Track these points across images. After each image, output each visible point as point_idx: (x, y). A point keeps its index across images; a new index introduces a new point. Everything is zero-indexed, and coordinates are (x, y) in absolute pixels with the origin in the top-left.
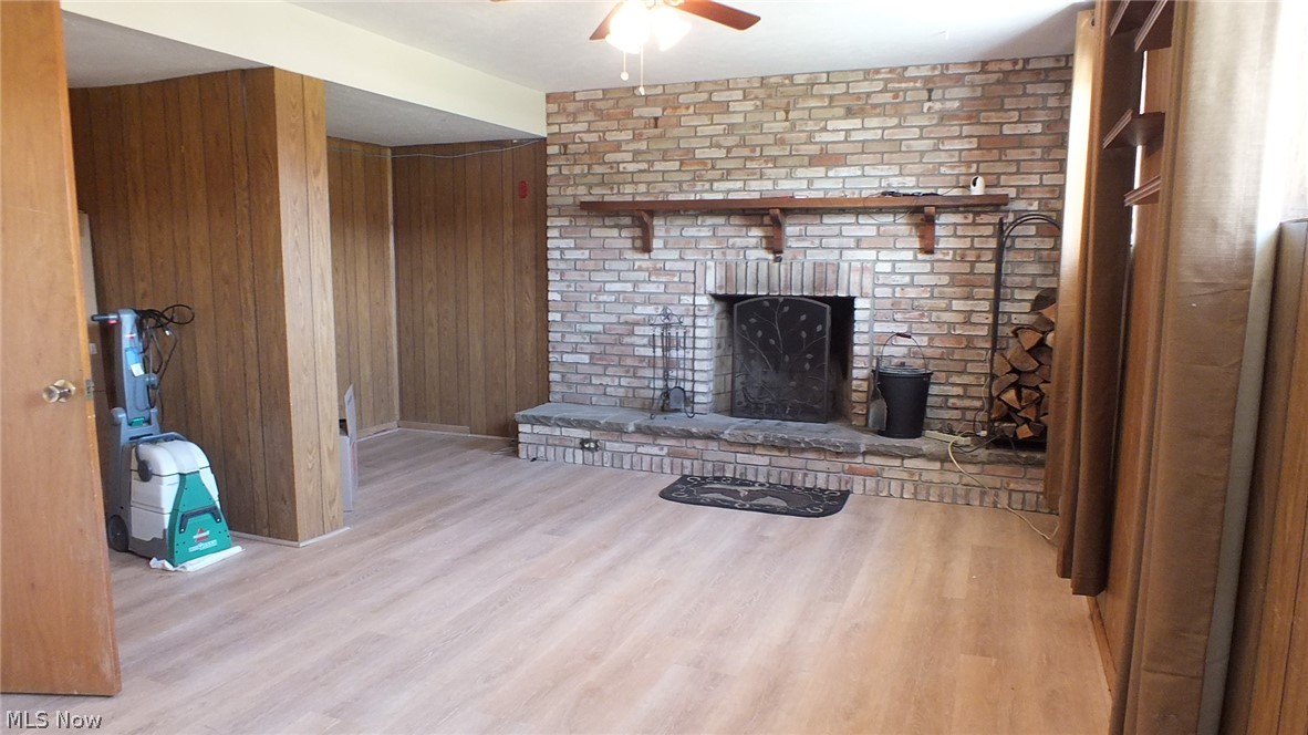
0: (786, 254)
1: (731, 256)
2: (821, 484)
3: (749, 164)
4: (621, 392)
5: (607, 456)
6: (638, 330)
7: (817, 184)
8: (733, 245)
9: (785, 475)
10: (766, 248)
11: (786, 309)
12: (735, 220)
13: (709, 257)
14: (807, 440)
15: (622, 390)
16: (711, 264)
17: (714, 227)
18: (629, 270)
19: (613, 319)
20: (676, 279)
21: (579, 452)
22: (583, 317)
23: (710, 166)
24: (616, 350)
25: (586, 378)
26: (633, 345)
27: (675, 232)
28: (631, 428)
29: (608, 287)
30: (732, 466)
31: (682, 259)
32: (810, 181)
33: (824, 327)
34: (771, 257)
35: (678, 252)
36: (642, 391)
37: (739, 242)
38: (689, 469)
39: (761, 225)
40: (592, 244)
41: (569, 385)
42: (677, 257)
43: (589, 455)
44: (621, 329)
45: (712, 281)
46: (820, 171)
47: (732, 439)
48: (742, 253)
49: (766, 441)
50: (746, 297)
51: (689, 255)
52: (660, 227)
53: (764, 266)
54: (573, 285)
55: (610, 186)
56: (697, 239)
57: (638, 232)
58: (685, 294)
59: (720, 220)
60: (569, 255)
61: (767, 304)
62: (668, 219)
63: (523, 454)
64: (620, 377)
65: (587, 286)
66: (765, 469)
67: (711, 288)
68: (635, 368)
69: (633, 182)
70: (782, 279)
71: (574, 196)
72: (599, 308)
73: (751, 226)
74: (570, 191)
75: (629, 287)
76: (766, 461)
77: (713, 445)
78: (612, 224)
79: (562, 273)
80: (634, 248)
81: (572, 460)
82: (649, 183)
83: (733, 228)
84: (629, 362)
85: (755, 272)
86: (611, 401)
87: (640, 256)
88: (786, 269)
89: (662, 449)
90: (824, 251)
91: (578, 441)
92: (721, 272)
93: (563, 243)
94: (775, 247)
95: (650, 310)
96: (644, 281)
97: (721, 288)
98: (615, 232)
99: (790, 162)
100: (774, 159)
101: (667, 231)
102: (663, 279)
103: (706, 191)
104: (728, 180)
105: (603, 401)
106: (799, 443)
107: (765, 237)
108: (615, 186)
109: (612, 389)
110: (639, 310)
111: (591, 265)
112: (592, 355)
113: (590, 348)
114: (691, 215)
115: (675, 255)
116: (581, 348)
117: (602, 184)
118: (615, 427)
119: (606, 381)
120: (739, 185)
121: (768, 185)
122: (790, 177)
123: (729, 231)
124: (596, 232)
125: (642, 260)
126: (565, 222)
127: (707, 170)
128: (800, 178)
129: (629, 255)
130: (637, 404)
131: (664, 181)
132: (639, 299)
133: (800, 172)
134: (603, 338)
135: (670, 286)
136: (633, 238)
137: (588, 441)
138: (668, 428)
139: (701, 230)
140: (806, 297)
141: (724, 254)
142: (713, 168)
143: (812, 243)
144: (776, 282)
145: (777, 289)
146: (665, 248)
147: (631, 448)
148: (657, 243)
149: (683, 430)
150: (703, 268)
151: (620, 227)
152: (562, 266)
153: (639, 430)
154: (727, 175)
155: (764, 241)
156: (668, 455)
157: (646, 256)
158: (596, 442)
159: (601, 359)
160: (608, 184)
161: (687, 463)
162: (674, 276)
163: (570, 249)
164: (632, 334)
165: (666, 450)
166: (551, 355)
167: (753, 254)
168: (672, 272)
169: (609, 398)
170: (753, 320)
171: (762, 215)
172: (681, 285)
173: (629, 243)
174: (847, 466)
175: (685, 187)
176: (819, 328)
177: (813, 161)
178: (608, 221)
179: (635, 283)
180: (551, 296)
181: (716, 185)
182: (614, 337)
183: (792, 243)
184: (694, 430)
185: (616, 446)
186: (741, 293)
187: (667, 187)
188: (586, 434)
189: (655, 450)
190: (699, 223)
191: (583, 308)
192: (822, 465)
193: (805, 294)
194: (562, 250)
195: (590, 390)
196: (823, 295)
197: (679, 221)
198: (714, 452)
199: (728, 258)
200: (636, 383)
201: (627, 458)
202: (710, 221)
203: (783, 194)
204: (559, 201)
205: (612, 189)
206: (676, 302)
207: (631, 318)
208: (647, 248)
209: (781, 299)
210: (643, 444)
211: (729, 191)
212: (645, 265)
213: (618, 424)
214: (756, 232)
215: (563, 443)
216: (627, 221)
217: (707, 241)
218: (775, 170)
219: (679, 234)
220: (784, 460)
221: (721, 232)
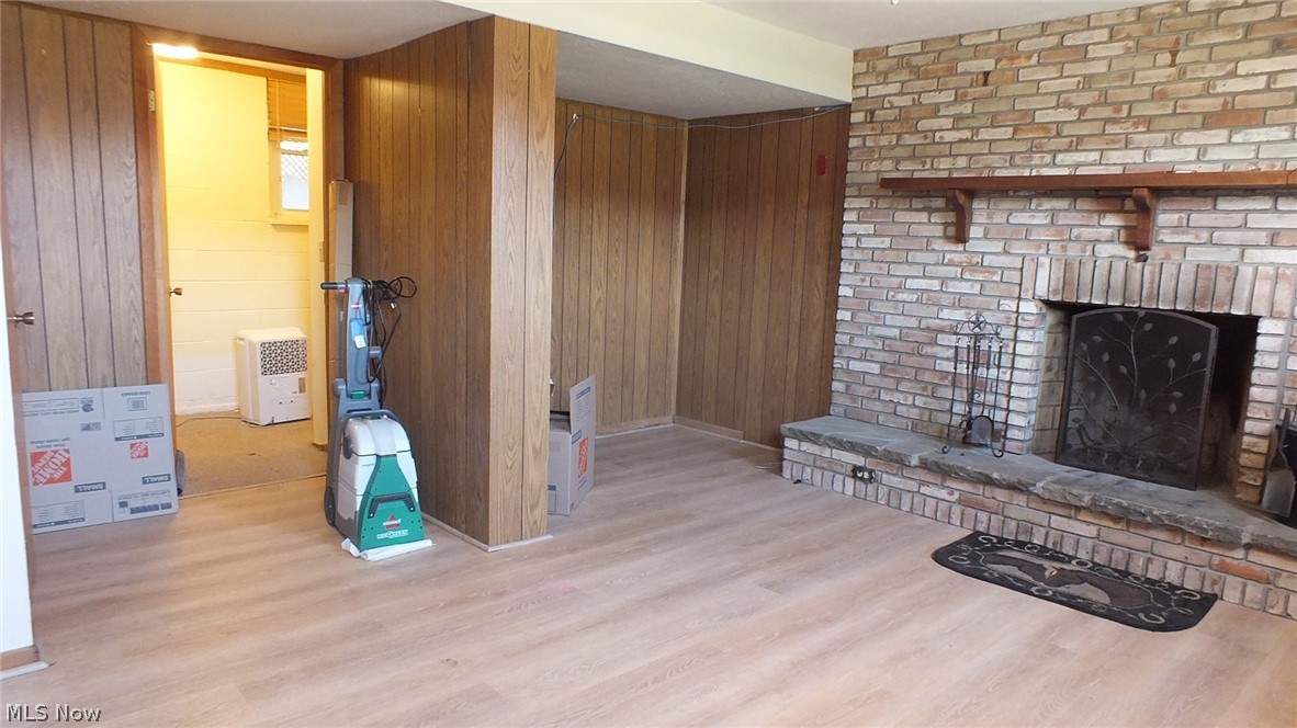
0: (1155, 252)
1: (1073, 251)
2: (1172, 576)
3: (1110, 129)
4: (914, 413)
5: (883, 491)
6: (943, 339)
7: (1212, 154)
8: (1078, 236)
9: (1118, 555)
10: (1127, 243)
11: (1148, 327)
12: (1083, 204)
13: (1043, 251)
14: (1156, 513)
15: (917, 411)
16: (1045, 260)
17: (1053, 213)
18: (937, 264)
19: (913, 323)
20: (997, 278)
21: (850, 482)
22: (877, 318)
23: (1054, 133)
24: (913, 361)
25: (874, 392)
26: (935, 357)
27: (999, 218)
28: (914, 461)
29: (911, 283)
30: (1043, 531)
31: (1006, 252)
32: (1202, 150)
33: (1204, 357)
34: (1132, 254)
35: (1002, 243)
36: (939, 415)
37: (1087, 233)
38: (985, 525)
39: (1121, 211)
40: (895, 230)
41: (854, 398)
42: (1000, 249)
43: (861, 486)
44: (922, 336)
45: (1044, 282)
46: (1220, 135)
47: (1047, 496)
48: (1090, 248)
49: (1096, 506)
50: (1090, 307)
51: (1017, 248)
52: (980, 211)
53: (1119, 267)
54: (868, 279)
55: (922, 159)
56: (1029, 228)
57: (951, 217)
58: (1006, 298)
59: (1062, 204)
60: (866, 243)
61: (1120, 318)
62: (992, 201)
63: (786, 473)
64: (915, 394)
65: (885, 282)
66: (1090, 543)
67: (1042, 291)
68: (936, 385)
69: (950, 155)
70: (1146, 286)
71: (878, 172)
72: (896, 308)
73: (1106, 212)
74: (873, 166)
75: (935, 285)
76: (1093, 531)
77: (1021, 499)
78: (921, 206)
79: (857, 264)
80: (946, 237)
81: (841, 490)
82: (970, 156)
83: (1079, 215)
84: (927, 377)
85: (1106, 273)
86: (902, 423)
87: (952, 247)
88: (1152, 273)
89: (951, 494)
90: (1215, 249)
91: (849, 468)
92: (1058, 272)
93: (860, 229)
94: (1139, 241)
95: (960, 315)
96: (955, 279)
97: (1056, 292)
98: (923, 217)
99: (1173, 123)
100: (1148, 122)
101: (990, 217)
102: (980, 277)
103: (1047, 165)
104: (1077, 150)
105: (892, 422)
106: (1143, 515)
107: (1124, 227)
108: (928, 160)
109: (904, 408)
110: (945, 314)
111: (891, 256)
112: (883, 364)
113: (882, 356)
114: (1027, 197)
115: (998, 247)
116: (872, 356)
117: (913, 157)
118: (895, 457)
119: (897, 397)
120: (1094, 156)
121: (1135, 157)
122: (1170, 144)
123: (1073, 218)
124: (901, 216)
125: (954, 252)
126: (864, 203)
127: (1050, 138)
128: (1186, 146)
129: (939, 245)
130: (933, 430)
131: (990, 153)
132: (946, 300)
133: (1187, 138)
134: (898, 345)
135: (988, 286)
136: (946, 225)
137: (861, 469)
138: (962, 469)
139: (1035, 216)
140: (1181, 312)
141: (1064, 248)
142: (1058, 135)
143: (1197, 237)
144: (1137, 289)
145: (1136, 298)
146: (985, 237)
147: (913, 486)
148: (975, 232)
149: (980, 473)
150: (1033, 265)
151: (930, 210)
152: (858, 255)
153: (924, 465)
154: (1077, 144)
155: (1122, 232)
156: (960, 501)
157: (960, 247)
158: (871, 472)
159: (894, 371)
160: (919, 158)
161: (983, 516)
162: (994, 273)
163: (868, 235)
164: (934, 343)
165: (956, 495)
166: (835, 361)
167: (1105, 251)
168: (991, 269)
169: (900, 419)
170: (1098, 338)
171: (1124, 198)
172: (1002, 286)
173: (939, 231)
174: (1216, 560)
175: (1018, 160)
176: (1197, 357)
177: (1209, 121)
178: (917, 203)
179: (944, 280)
180: (843, 291)
181: (1060, 157)
182: (912, 345)
183: (1166, 237)
184: (995, 476)
185: (895, 481)
186: (1084, 300)
187: (994, 160)
188: (860, 461)
189: (943, 494)
190: (1033, 207)
191: (878, 307)
192: (1178, 551)
193: (1178, 308)
194: (859, 237)
195: (877, 406)
196: (1207, 310)
197: (1006, 204)
198: (1019, 508)
199: (1068, 253)
200: (934, 404)
201: (907, 498)
202: (1048, 204)
203: (1158, 169)
204: (859, 179)
205: (924, 163)
206: (994, 306)
207: (934, 323)
208: (961, 237)
209: (1142, 313)
210: (928, 484)
211: (1078, 165)
212: (957, 258)
213: (898, 454)
214: (1113, 220)
215: (831, 467)
216: (940, 203)
217: (1041, 230)
218: (1148, 136)
219: (1004, 220)
220: (1119, 535)
221: (1062, 219)
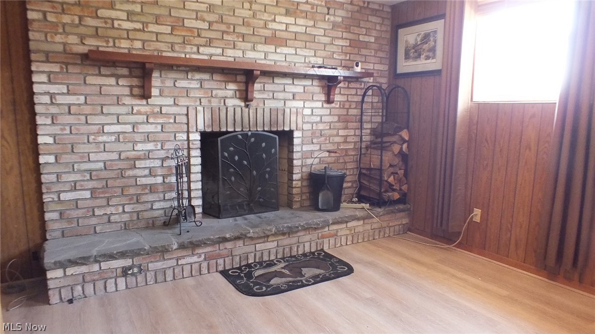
0: (253, 104)
1: (215, 103)
2: (307, 250)
3: (225, 37)
4: (126, 217)
5: (150, 276)
6: (138, 164)
7: (271, 57)
8: (216, 95)
9: (287, 250)
10: (240, 98)
11: (253, 140)
12: (217, 77)
13: (198, 103)
14: (302, 224)
15: (127, 215)
16: (200, 109)
17: (201, 82)
18: (127, 114)
19: (115, 156)
20: (172, 121)
21: (121, 282)
22: (82, 157)
23: (196, 34)
24: (119, 183)
25: (88, 211)
26: (136, 177)
27: (169, 83)
28: (175, 247)
29: (107, 129)
30: (253, 254)
31: (175, 104)
32: (266, 54)
33: (276, 150)
34: (243, 104)
35: (172, 99)
36: (145, 213)
37: (221, 93)
38: (222, 266)
39: (235, 81)
40: (87, 90)
41: (70, 220)
42: (172, 103)
43: (131, 280)
44: (122, 165)
45: (202, 122)
46: (271, 48)
47: (256, 235)
48: (222, 101)
49: (279, 231)
50: (227, 132)
51: (183, 102)
52: (156, 81)
53: (238, 110)
54: (68, 128)
55: (106, 39)
56: (187, 90)
57: (135, 82)
58: (179, 132)
59: (206, 76)
60: (60, 100)
61: (240, 137)
62: (163, 73)
64: (123, 205)
65: (84, 129)
66: (275, 250)
67: (201, 127)
68: (138, 195)
69: (128, 38)
70: (251, 120)
71: (65, 44)
72: (99, 147)
73: (228, 82)
74: (58, 38)
75: (129, 128)
76: (275, 244)
77: (240, 243)
78: (109, 73)
79: (53, 117)
80: (132, 95)
81: (114, 289)
82: (144, 42)
83: (216, 83)
84: (132, 191)
85: (233, 114)
86: (114, 227)
87: (138, 102)
88: (253, 113)
89: (200, 256)
90: (276, 101)
91: (119, 271)
92: (208, 116)
93: (53, 89)
94: (246, 97)
95: (150, 146)
96: (143, 123)
97: (208, 126)
98: (112, 81)
99: (254, 39)
100: (243, 36)
101: (162, 82)
102: (161, 121)
103: (194, 53)
104: (210, 46)
105: (108, 228)
106: (297, 227)
107: (238, 90)
108: (111, 40)
109: (117, 216)
110: (139, 147)
111: (87, 109)
112: (93, 191)
113: (91, 185)
114: (184, 71)
115: (170, 101)
116: (82, 186)
117: (96, 35)
118: (160, 249)
119: (109, 211)
120: (219, 51)
121: (239, 54)
122: (254, 49)
123: (212, 85)
124: (91, 80)
125: (140, 106)
126: (56, 68)
127: (194, 37)
128: (260, 51)
129: (128, 101)
130: (142, 224)
131: (157, 40)
132: (138, 138)
133: (260, 47)
134: (105, 174)
135: (167, 126)
136: (131, 87)
137: (130, 268)
138: (209, 239)
139: (191, 82)
140: (267, 131)
141: (210, 101)
142: (199, 36)
143: (268, 95)
144: (248, 122)
145: (248, 126)
146: (161, 95)
147: (173, 263)
148: (155, 92)
149: (219, 238)
150: (194, 111)
151: (118, 77)
152: (53, 110)
153: (182, 247)
154: (210, 43)
155: (237, 92)
156: (205, 259)
157: (144, 102)
158: (140, 266)
159: (103, 193)
160: (103, 37)
161: (221, 261)
162: (170, 118)
163: (63, 94)
164: (134, 167)
165: (203, 256)
166: (44, 196)
167: (231, 102)
168: (167, 115)
169: (114, 225)
170: (232, 149)
171: (236, 75)
172: (176, 125)
173: (127, 91)
174: (320, 235)
175: (177, 48)
176: (273, 150)
177: (267, 41)
178: (104, 71)
179: (134, 125)
180: (41, 140)
181: (202, 49)
182: (116, 172)
183: (256, 95)
184: (228, 236)
185: (159, 265)
186: (224, 129)
187: (162, 46)
188: (127, 262)
189: (195, 259)
190: (189, 77)
191: (81, 149)
192: (307, 238)
193: (266, 129)
194: (52, 96)
195: (94, 221)
196: (275, 129)
197: (173, 75)
198: (240, 248)
199: (212, 104)
200: (139, 207)
201: (169, 273)
202: (198, 76)
203: (249, 61)
204: (46, 47)
205: (108, 42)
206: (173, 138)
207: (132, 154)
208: (145, 95)
209: (250, 133)
210: (183, 257)
211: (211, 55)
212: (143, 109)
213: (162, 246)
214: (232, 86)
215: (104, 277)
216: (125, 71)
217: (196, 91)
218: (243, 44)
219: (172, 85)
220: (286, 241)
221: (207, 85)
